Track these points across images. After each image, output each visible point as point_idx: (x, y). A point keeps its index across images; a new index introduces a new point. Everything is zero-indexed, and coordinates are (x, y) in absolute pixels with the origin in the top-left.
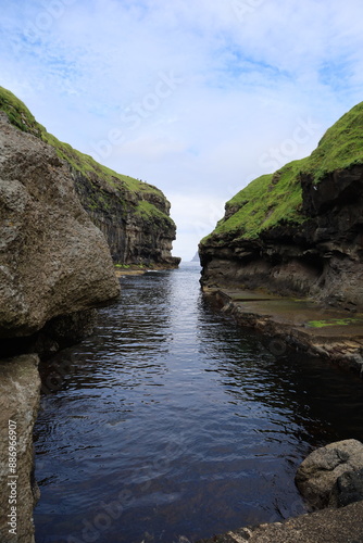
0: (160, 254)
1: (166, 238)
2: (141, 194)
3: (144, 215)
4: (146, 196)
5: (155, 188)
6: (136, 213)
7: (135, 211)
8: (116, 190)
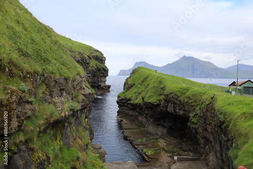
0: (100, 85)
1: (103, 76)
2: (91, 56)
3: (93, 68)
4: (93, 57)
5: (98, 51)
6: (89, 68)
7: (88, 67)
8: (80, 59)
